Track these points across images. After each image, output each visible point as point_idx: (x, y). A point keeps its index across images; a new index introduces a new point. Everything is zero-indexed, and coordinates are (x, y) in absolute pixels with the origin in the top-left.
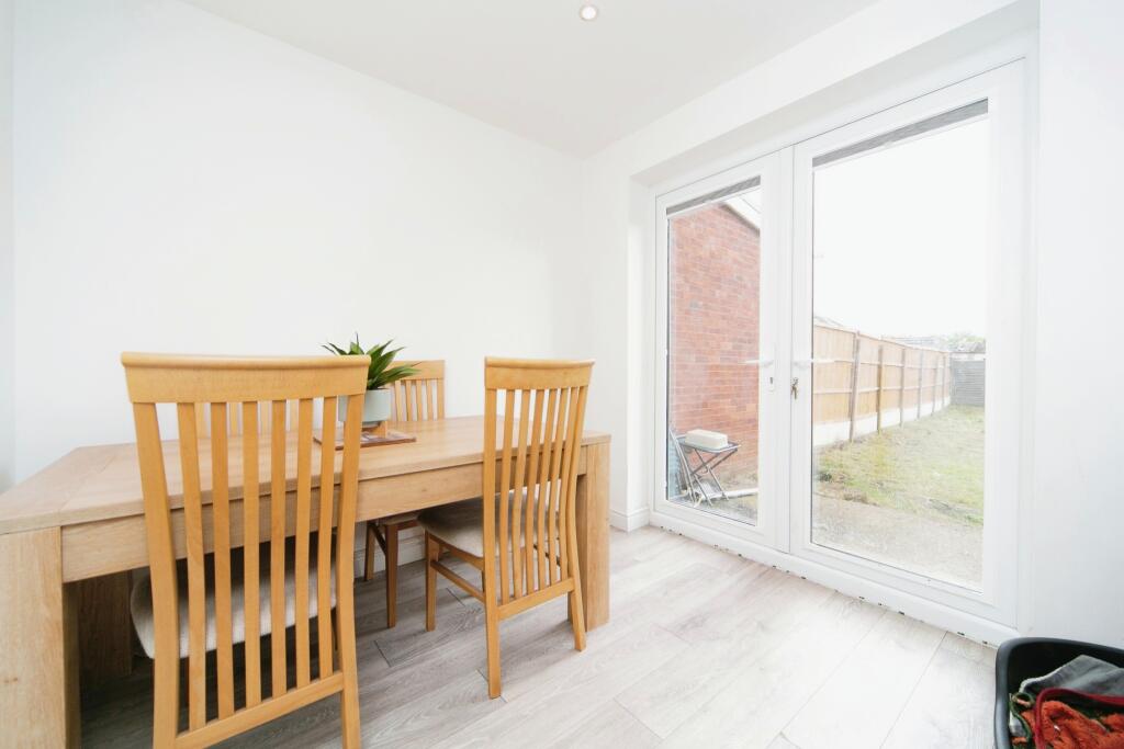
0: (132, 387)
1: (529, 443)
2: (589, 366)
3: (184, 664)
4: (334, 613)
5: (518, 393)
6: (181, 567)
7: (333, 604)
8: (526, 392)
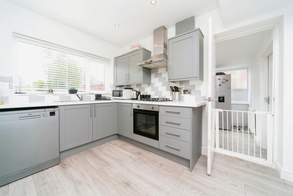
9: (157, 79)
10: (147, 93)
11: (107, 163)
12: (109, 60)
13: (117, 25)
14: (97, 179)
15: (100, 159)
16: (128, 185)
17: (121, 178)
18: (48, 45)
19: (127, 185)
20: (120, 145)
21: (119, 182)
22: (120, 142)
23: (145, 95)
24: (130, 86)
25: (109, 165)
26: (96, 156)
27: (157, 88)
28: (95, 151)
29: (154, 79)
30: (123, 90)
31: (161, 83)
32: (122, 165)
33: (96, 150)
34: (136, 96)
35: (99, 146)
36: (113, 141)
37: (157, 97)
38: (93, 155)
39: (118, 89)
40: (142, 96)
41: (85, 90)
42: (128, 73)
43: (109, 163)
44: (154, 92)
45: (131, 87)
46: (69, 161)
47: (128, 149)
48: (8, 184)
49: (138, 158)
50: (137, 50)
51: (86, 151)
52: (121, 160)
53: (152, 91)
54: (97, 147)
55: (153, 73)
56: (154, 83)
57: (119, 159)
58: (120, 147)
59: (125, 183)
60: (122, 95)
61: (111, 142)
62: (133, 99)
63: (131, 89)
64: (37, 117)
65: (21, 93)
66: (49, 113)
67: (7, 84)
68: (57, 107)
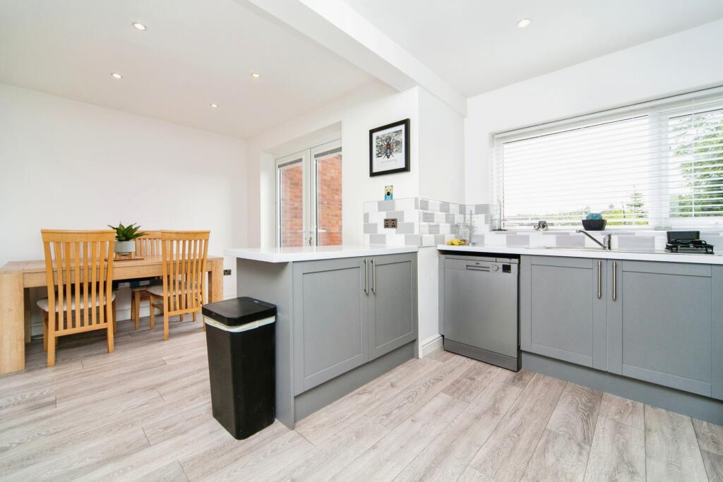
0: (44, 238)
1: (181, 258)
2: (209, 232)
3: (57, 314)
4: (105, 307)
5: (175, 242)
6: (56, 287)
7: (105, 303)
8: (178, 241)
11: (587, 440)
15: (587, 421)
25: (580, 448)
38: (590, 404)
64: (486, 269)
65: (500, 230)
66: (501, 267)
67: (482, 217)
68: (517, 256)
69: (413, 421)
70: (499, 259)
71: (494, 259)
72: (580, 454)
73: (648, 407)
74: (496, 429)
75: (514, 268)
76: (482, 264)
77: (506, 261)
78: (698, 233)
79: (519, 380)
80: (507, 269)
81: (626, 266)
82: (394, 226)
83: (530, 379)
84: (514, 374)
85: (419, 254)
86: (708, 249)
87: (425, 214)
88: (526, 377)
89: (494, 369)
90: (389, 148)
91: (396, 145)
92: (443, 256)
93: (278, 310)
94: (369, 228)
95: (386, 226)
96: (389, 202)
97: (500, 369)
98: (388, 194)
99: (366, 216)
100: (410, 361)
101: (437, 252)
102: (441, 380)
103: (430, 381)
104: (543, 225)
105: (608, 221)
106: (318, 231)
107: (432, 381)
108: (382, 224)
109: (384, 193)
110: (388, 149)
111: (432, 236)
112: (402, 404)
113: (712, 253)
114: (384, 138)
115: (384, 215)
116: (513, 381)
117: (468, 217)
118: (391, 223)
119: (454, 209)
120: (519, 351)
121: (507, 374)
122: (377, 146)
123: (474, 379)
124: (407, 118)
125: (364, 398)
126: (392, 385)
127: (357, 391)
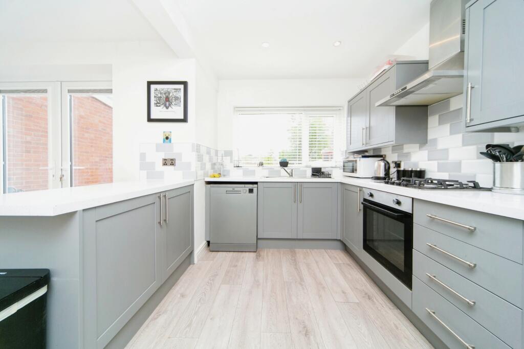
9: (446, 128)
10: (416, 164)
11: (302, 279)
12: (340, 108)
13: (337, 44)
14: (275, 293)
15: (297, 268)
16: (307, 333)
17: (304, 316)
18: (260, 110)
19: (304, 332)
20: (341, 262)
21: (297, 319)
22: (345, 258)
23: (410, 169)
24: (380, 151)
25: (302, 285)
26: (295, 263)
27: (446, 151)
28: (298, 255)
29: (437, 130)
30: (358, 159)
31: (459, 137)
32: (320, 296)
33: (300, 253)
34: (384, 173)
35: (308, 250)
36: (333, 251)
37: (444, 176)
38: (293, 258)
39: (351, 158)
40: (402, 173)
41: (300, 162)
42: (368, 126)
43: (304, 282)
44: (435, 163)
45: (382, 153)
46: (265, 253)
47: (350, 276)
48: (218, 251)
49: (357, 301)
50: (386, 71)
51: (288, 250)
52: (324, 288)
53: (429, 160)
54: (305, 250)
55: (434, 114)
56: (435, 140)
57: (322, 284)
58: (338, 266)
59: (304, 327)
60: (356, 170)
61: (329, 250)
62: (378, 178)
63: (381, 156)
64: (238, 192)
65: (238, 167)
66: (248, 190)
67: (229, 158)
68: (256, 183)
69: (211, 319)
70: (246, 185)
71: (243, 185)
72: (303, 289)
73: (311, 250)
74: (263, 296)
75: (255, 190)
76: (236, 189)
77: (250, 186)
78: (321, 168)
79: (260, 256)
80: (251, 191)
81: (305, 185)
82: (172, 164)
83: (264, 253)
84: (255, 254)
85: (195, 185)
86: (329, 176)
87: (198, 155)
88: (262, 254)
89: (244, 254)
90: (169, 101)
91: (175, 100)
92: (209, 186)
93: (52, 273)
94: (145, 165)
95: (165, 164)
96: (167, 144)
97: (247, 253)
98: (167, 138)
99: (143, 156)
100: (189, 268)
101: (205, 183)
102: (217, 275)
103: (210, 279)
104: (261, 164)
105: (289, 162)
106: (74, 168)
107: (211, 279)
108: (161, 162)
109: (162, 137)
110: (167, 101)
111: (202, 172)
112: (197, 309)
113: (330, 177)
114: (162, 92)
115: (163, 155)
116: (257, 258)
117: (220, 158)
118: (169, 162)
119: (213, 153)
120: (258, 239)
121: (252, 255)
122: (155, 97)
123: (236, 266)
124: (185, 80)
125: (161, 320)
126: (183, 296)
127: (151, 317)
